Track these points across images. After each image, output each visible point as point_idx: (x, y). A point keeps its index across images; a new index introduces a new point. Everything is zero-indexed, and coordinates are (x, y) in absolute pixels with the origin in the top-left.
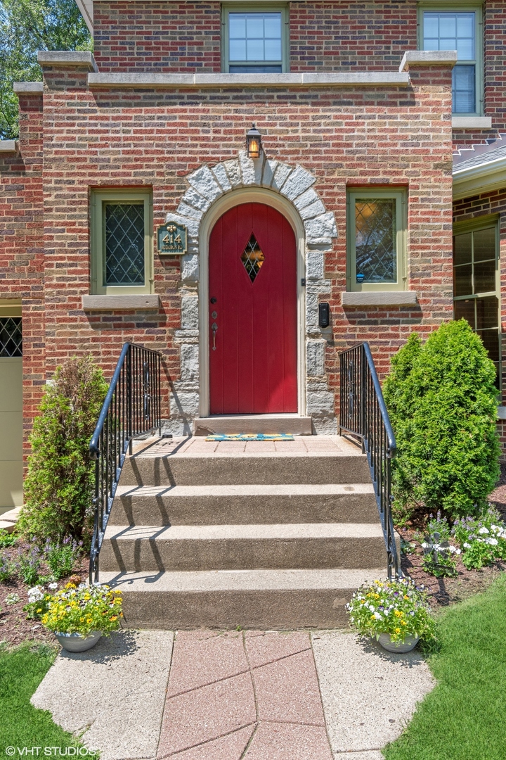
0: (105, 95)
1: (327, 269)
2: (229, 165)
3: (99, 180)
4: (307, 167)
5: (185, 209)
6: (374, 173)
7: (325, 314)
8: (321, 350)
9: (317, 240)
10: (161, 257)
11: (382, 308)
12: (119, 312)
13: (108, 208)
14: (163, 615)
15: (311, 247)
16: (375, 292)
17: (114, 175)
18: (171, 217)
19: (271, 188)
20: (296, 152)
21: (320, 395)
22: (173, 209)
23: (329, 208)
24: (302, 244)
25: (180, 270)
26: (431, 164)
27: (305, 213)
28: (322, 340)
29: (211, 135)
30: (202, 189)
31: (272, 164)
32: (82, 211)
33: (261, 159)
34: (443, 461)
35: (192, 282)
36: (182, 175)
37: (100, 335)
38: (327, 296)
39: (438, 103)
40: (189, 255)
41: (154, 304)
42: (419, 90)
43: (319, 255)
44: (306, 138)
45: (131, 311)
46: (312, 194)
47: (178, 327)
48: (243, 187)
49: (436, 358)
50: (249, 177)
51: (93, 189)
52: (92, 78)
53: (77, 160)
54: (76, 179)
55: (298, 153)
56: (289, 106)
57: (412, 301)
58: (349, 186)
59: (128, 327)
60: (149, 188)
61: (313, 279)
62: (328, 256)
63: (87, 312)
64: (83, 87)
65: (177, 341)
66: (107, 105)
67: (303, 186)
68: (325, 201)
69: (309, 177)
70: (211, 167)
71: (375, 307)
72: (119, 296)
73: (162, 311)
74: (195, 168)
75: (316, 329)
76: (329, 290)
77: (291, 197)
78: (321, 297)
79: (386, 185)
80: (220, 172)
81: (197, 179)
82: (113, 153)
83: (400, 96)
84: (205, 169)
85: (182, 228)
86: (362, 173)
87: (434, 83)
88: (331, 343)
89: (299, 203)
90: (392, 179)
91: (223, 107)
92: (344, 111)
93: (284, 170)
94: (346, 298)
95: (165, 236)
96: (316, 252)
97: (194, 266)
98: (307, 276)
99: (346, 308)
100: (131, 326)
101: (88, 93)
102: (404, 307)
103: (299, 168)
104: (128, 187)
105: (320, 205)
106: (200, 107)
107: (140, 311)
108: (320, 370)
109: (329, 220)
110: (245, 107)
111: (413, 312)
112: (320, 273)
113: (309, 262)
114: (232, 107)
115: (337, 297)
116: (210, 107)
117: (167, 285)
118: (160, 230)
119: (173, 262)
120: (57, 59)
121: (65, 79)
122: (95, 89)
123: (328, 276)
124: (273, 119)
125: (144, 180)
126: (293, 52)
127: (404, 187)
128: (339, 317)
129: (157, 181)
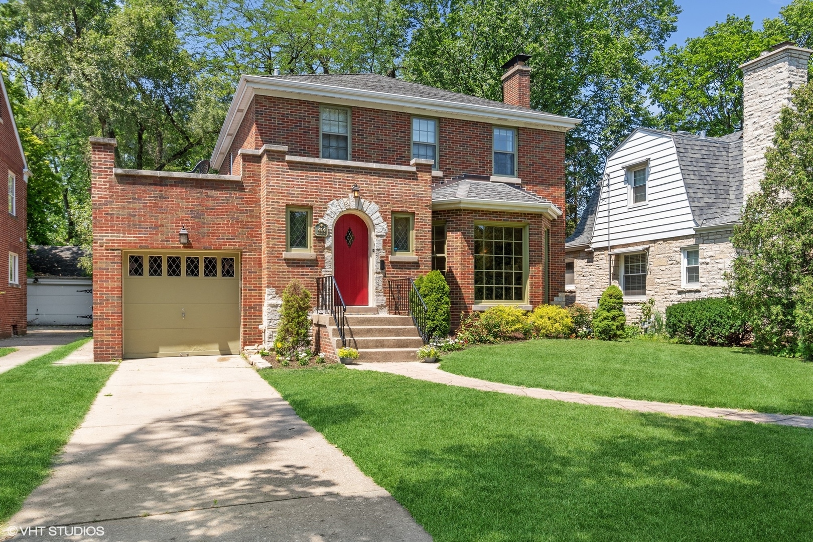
0: (293, 165)
1: (384, 246)
2: (345, 200)
3: (290, 202)
4: (376, 203)
5: (326, 217)
6: (403, 207)
7: (383, 264)
8: (381, 279)
9: (380, 234)
10: (317, 237)
11: (405, 263)
12: (299, 260)
13: (292, 213)
14: (364, 358)
15: (377, 236)
16: (401, 256)
17: (297, 200)
18: (321, 220)
19: (362, 210)
20: (372, 196)
21: (381, 298)
22: (322, 217)
23: (385, 221)
24: (373, 235)
25: (324, 243)
26: (424, 205)
27: (375, 222)
28: (381, 275)
29: (337, 186)
30: (334, 209)
31: (362, 201)
32: (283, 215)
33: (358, 198)
35: (329, 248)
36: (326, 202)
37: (290, 269)
38: (383, 257)
39: (427, 180)
40: (329, 237)
41: (314, 257)
42: (420, 174)
43: (381, 240)
44: (376, 191)
45: (304, 260)
46: (378, 214)
47: (323, 267)
48: (350, 209)
49: (430, 284)
50: (353, 204)
51: (287, 206)
52: (288, 158)
53: (281, 193)
54: (281, 201)
55: (373, 197)
56: (369, 177)
57: (416, 260)
58: (393, 212)
59: (303, 266)
60: (311, 207)
61: (378, 250)
62: (384, 240)
63: (285, 259)
64: (283, 160)
65: (323, 273)
66: (293, 169)
67: (375, 211)
68: (383, 217)
69: (377, 207)
70: (337, 200)
71: (402, 262)
72: (297, 253)
73: (317, 261)
74: (331, 200)
75: (379, 270)
76: (384, 254)
77: (370, 215)
78: (381, 257)
79: (406, 212)
80: (342, 202)
81: (332, 205)
82: (297, 191)
83: (412, 176)
84: (335, 201)
85: (326, 225)
86: (398, 207)
87: (425, 172)
88: (385, 276)
89: (373, 218)
90: (409, 210)
91: (342, 175)
92: (391, 180)
93: (367, 203)
94: (391, 258)
95: (319, 229)
96: (379, 238)
97: (330, 242)
98: (375, 248)
99: (391, 262)
100: (304, 266)
101: (285, 164)
102: (414, 263)
103: (373, 203)
104: (303, 206)
105: (381, 219)
106: (333, 174)
107: (308, 260)
108: (381, 287)
109: (384, 225)
110: (351, 175)
111: (416, 265)
112: (381, 247)
113: (376, 242)
114: (346, 175)
115: (387, 257)
116: (337, 174)
117: (319, 249)
118: (318, 225)
119: (321, 239)
120: (273, 149)
121: (276, 157)
122: (289, 162)
123: (384, 249)
124: (362, 181)
125: (310, 204)
126: (353, 131)
127: (413, 214)
128: (388, 266)
129: (315, 204)
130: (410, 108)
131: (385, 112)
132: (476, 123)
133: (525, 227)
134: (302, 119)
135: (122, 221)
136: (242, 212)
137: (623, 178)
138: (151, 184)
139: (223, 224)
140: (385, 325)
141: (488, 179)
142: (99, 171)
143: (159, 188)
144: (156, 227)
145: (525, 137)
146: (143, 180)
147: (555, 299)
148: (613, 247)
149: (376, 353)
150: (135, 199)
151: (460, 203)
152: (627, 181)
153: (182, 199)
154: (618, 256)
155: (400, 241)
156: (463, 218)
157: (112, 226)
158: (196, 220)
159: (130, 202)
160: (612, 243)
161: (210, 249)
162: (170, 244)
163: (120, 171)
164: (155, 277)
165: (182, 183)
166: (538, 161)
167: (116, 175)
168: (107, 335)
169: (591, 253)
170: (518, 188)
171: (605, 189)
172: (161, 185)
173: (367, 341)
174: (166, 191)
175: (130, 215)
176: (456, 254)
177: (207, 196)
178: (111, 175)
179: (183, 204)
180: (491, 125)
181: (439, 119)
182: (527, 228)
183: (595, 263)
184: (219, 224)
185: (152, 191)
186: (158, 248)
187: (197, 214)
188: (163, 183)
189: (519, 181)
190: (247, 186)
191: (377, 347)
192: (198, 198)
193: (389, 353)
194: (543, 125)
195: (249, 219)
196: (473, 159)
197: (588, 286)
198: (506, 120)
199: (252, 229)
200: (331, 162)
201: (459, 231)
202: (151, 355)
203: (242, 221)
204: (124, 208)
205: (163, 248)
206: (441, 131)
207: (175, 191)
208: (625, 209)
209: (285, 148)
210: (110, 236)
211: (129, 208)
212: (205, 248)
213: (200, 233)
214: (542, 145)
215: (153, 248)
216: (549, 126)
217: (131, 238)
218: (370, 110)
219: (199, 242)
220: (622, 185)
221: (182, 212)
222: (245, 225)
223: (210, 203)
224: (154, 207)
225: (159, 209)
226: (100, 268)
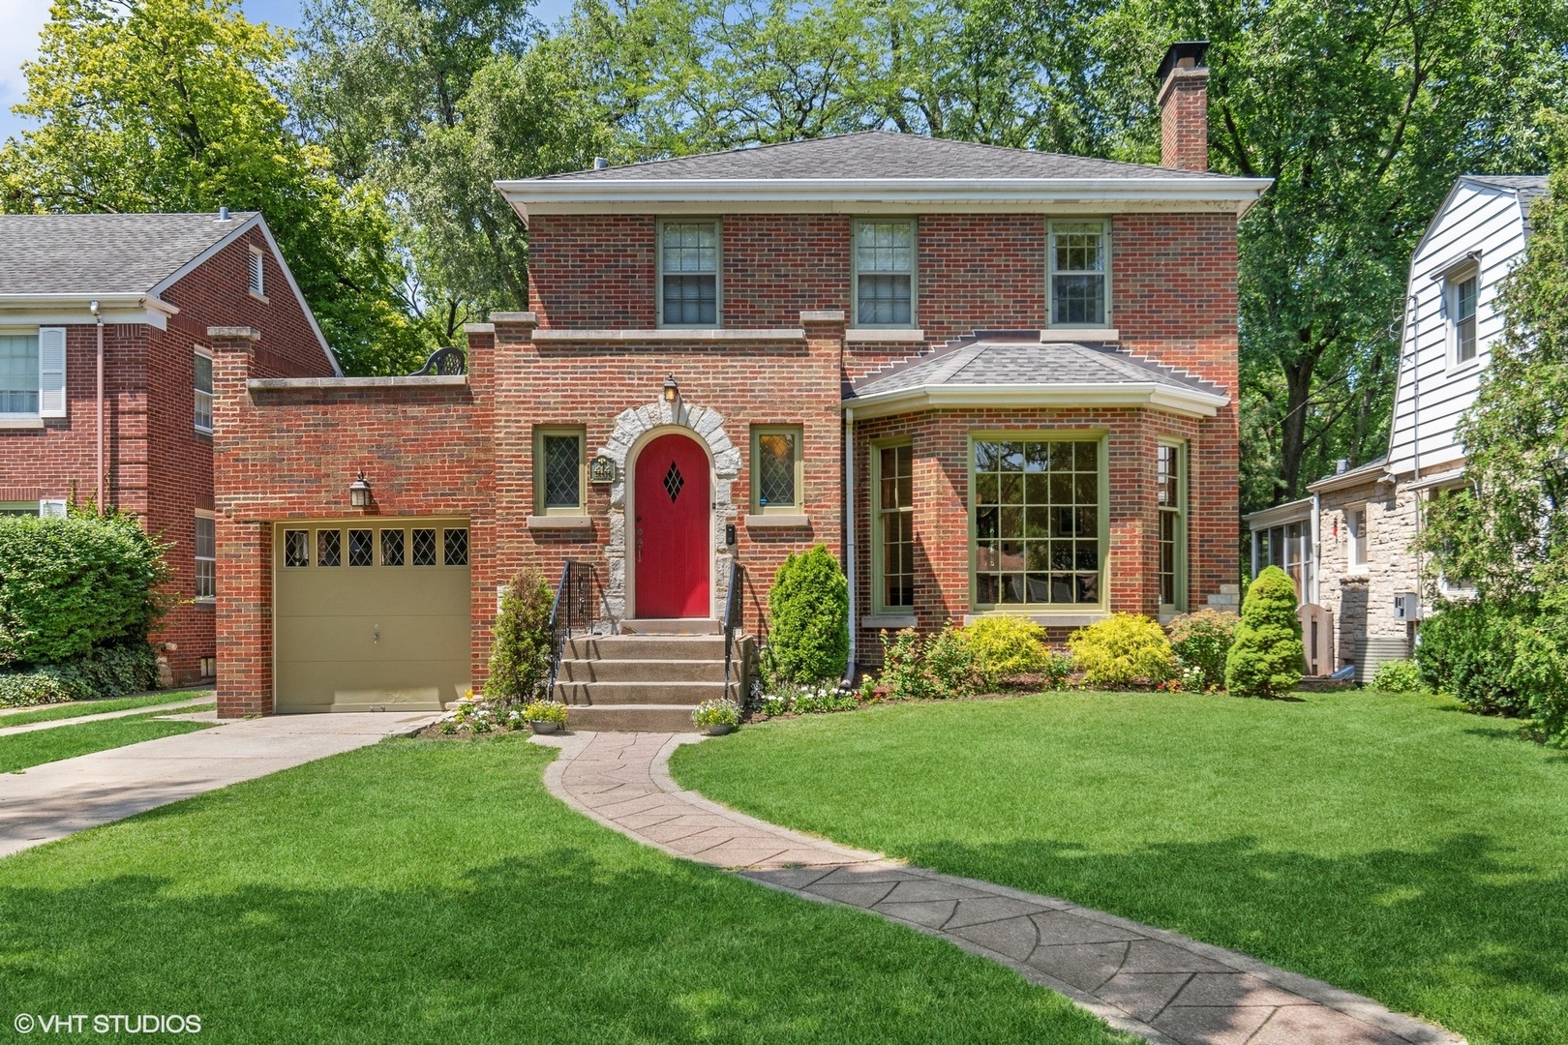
0: (546, 348)
1: (733, 495)
2: (651, 407)
3: (541, 420)
4: (717, 409)
5: (613, 444)
6: (776, 414)
7: (731, 535)
8: (728, 564)
9: (724, 471)
10: (593, 485)
11: (780, 529)
12: (557, 530)
13: (549, 440)
14: (591, 723)
15: (720, 477)
16: (775, 515)
17: (554, 415)
18: (602, 451)
19: (686, 426)
20: (708, 396)
22: (603, 444)
23: (735, 444)
24: (713, 474)
25: (609, 495)
26: (823, 406)
27: (714, 448)
28: (729, 556)
29: (636, 382)
30: (628, 427)
31: (687, 407)
32: (527, 445)
33: (677, 402)
34: (796, 648)
35: (619, 505)
36: (611, 415)
37: (542, 548)
38: (733, 518)
39: (829, 355)
40: (617, 482)
41: (587, 524)
42: (813, 344)
43: (727, 484)
44: (716, 385)
45: (568, 530)
46: (721, 432)
47: (607, 543)
48: (661, 425)
50: (667, 415)
51: (536, 427)
52: (536, 334)
53: (523, 402)
54: (522, 418)
55: (711, 397)
56: (702, 357)
57: (805, 523)
58: (753, 426)
59: (566, 542)
60: (583, 427)
61: (722, 504)
62: (734, 484)
63: (531, 530)
64: (528, 340)
65: (607, 555)
66: (548, 356)
67: (714, 426)
68: (731, 438)
69: (718, 418)
70: (635, 409)
71: (773, 528)
72: (558, 516)
73: (594, 530)
74: (622, 410)
75: (724, 546)
76: (735, 513)
77: (703, 435)
78: (728, 519)
79: (784, 425)
80: (644, 412)
81: (624, 419)
82: (553, 397)
83: (798, 349)
84: (630, 411)
85: (610, 460)
86: (763, 415)
87: (826, 337)
88: (736, 558)
89: (710, 440)
90: (789, 420)
91: (646, 358)
92: (748, 361)
93: (697, 411)
94: (751, 520)
95: (596, 468)
96: (724, 481)
97: (621, 493)
98: (717, 501)
99: (749, 529)
100: (568, 542)
101: (532, 346)
102: (799, 528)
103: (710, 410)
104: (566, 426)
105: (727, 441)
106: (627, 357)
107: (576, 530)
109: (735, 454)
110: (664, 358)
111: (806, 532)
112: (727, 498)
113: (719, 490)
114: (653, 358)
115: (742, 519)
116: (635, 358)
117: (598, 508)
118: (594, 461)
119: (602, 489)
120: (506, 320)
121: (514, 334)
122: (538, 342)
123: (733, 502)
124: (686, 367)
125: (579, 420)
126: (726, 265)
127: (800, 426)
128: (743, 535)
129: (590, 420)
130: (847, 204)
131: (794, 217)
132: (1005, 218)
133: (1101, 439)
134: (621, 252)
135: (261, 471)
136: (468, 442)
137: (1437, 304)
138: (308, 403)
139: (435, 467)
140: (678, 657)
141: (1035, 336)
142: (224, 386)
143: (321, 408)
144: (318, 478)
145: (1129, 234)
146: (296, 397)
147: (1211, 598)
148: (1423, 472)
149: (615, 713)
150: (282, 431)
151: (927, 396)
152: (1445, 310)
153: (361, 425)
155: (773, 484)
156: (941, 427)
157: (245, 481)
158: (386, 462)
159: (274, 437)
161: (411, 514)
162: (342, 508)
163: (255, 383)
164: (329, 568)
165: (361, 396)
166: (1164, 285)
167: (251, 390)
168: (238, 672)
169: (1390, 487)
170: (1112, 351)
171: (1410, 333)
172: (325, 403)
173: (611, 689)
174: (334, 413)
175: (273, 459)
176: (928, 505)
177: (405, 418)
178: (243, 391)
179: (363, 434)
180: (1042, 216)
181: (918, 217)
182: (1106, 441)
183: (1399, 511)
184: (427, 467)
185: (310, 413)
186: (320, 516)
187: (388, 451)
188: (330, 398)
189: (1113, 335)
190: (477, 393)
191: (632, 701)
192: (389, 422)
194: (1177, 203)
195: (482, 456)
196: (996, 297)
197: (1387, 567)
198: (1076, 202)
199: (486, 478)
200: (622, 334)
201: (933, 455)
202: (320, 708)
203: (469, 460)
204: (264, 448)
205: (328, 515)
206: (921, 244)
207: (349, 411)
208: (1441, 379)
209: (531, 316)
210: (242, 499)
211: (272, 448)
212: (401, 514)
213: (392, 486)
214: (1173, 247)
215: (312, 516)
216: (1192, 203)
217: (275, 500)
218: (761, 217)
219: (392, 503)
220: (1437, 320)
221: (361, 448)
222: (472, 466)
223: (410, 430)
224: (315, 442)
225: (321, 446)
226: (227, 555)
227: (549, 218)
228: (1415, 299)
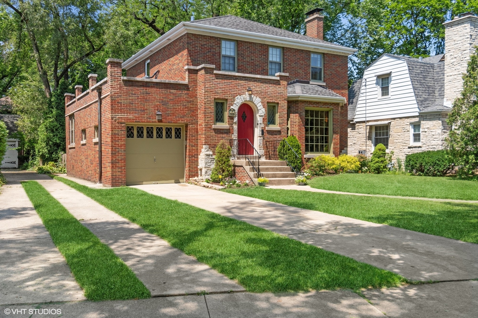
0: (218, 76)
2: (244, 95)
3: (216, 97)
4: (260, 97)
5: (234, 105)
6: (273, 100)
7: (263, 131)
8: (262, 140)
9: (261, 115)
10: (229, 117)
11: (274, 131)
12: (220, 129)
13: (217, 103)
15: (260, 116)
16: (272, 127)
17: (220, 96)
18: (232, 107)
19: (252, 102)
21: (262, 151)
22: (232, 105)
23: (264, 107)
24: (257, 115)
25: (233, 120)
26: (283, 99)
27: (259, 108)
28: (262, 138)
29: (240, 88)
30: (238, 101)
31: (253, 96)
32: (212, 104)
33: (250, 95)
34: (294, 163)
35: (235, 123)
36: (234, 97)
37: (216, 134)
39: (285, 85)
40: (235, 116)
41: (228, 128)
42: (281, 81)
44: (259, 91)
45: (223, 129)
46: (260, 104)
47: (233, 133)
48: (246, 101)
49: (291, 143)
50: (248, 99)
51: (215, 99)
52: (215, 72)
53: (212, 92)
54: (211, 96)
55: (258, 94)
56: (256, 83)
57: (279, 130)
58: (268, 102)
59: (222, 133)
60: (227, 100)
61: (260, 124)
62: (263, 118)
63: (214, 129)
64: (213, 73)
65: (233, 137)
66: (218, 78)
67: (259, 102)
69: (260, 100)
71: (272, 131)
72: (219, 125)
73: (230, 130)
74: (237, 96)
75: (261, 135)
76: (263, 126)
77: (256, 104)
78: (262, 128)
79: (274, 103)
80: (242, 97)
81: (237, 98)
82: (220, 91)
83: (277, 82)
84: (239, 96)
85: (234, 110)
86: (270, 100)
87: (284, 80)
88: (264, 139)
89: (258, 106)
90: (276, 101)
91: (242, 81)
92: (266, 85)
93: (255, 98)
94: (267, 128)
95: (231, 112)
97: (236, 120)
98: (259, 123)
99: (267, 131)
103: (258, 98)
104: (223, 99)
105: (262, 106)
106: (237, 81)
107: (225, 129)
108: (262, 145)
109: (264, 110)
110: (247, 82)
111: (280, 132)
112: (262, 122)
113: (259, 120)
114: (244, 82)
115: (265, 128)
116: (240, 81)
117: (230, 123)
118: (230, 110)
119: (231, 118)
120: (208, 67)
121: (209, 71)
122: (215, 74)
123: (263, 123)
124: (252, 85)
125: (226, 98)
126: (238, 54)
127: (278, 103)
128: (265, 133)
129: (229, 98)
130: (268, 42)
131: (255, 44)
132: (302, 51)
133: (330, 111)
134: (212, 47)
135: (126, 107)
136: (188, 102)
137: (375, 82)
138: (141, 86)
139: (178, 109)
140: (273, 165)
141: (308, 83)
142: (114, 78)
143: (145, 88)
144: (144, 110)
145: (327, 59)
146: (137, 84)
148: (368, 121)
149: (274, 180)
150: (133, 94)
151: (299, 97)
152: (377, 84)
153: (157, 94)
154: (371, 127)
155: (271, 120)
156: (300, 105)
157: (121, 110)
158: (164, 106)
159: (130, 96)
160: (368, 119)
161: (171, 123)
162: (151, 120)
163: (125, 78)
164: (140, 138)
165: (157, 85)
166: (334, 72)
167: (123, 80)
168: (118, 172)
169: (354, 124)
170: (324, 88)
171: (363, 88)
172: (146, 87)
173: (268, 174)
174: (149, 90)
175: (130, 103)
176: (295, 126)
177: (170, 93)
178: (120, 80)
179: (158, 97)
180: (310, 51)
181: (283, 48)
182: (332, 111)
183: (356, 130)
184: (176, 109)
185: (142, 90)
186: (144, 122)
187: (165, 103)
188: (147, 85)
189: (324, 84)
190: (191, 87)
191: (273, 177)
192: (165, 94)
193: (281, 180)
194: (337, 52)
195: (192, 106)
196: (300, 71)
197: (352, 144)
198: (318, 49)
199: (193, 111)
201: (297, 113)
202: (140, 183)
203: (188, 107)
204: (127, 99)
205: (147, 122)
206: (284, 55)
207: (153, 90)
208: (376, 100)
209: (213, 66)
210: (120, 115)
211: (130, 99)
212: (169, 122)
213: (166, 114)
214: (336, 63)
215: (142, 122)
216: (340, 52)
217: (131, 116)
218: (247, 42)
219: (166, 119)
220: (375, 85)
221: (157, 101)
222: (189, 109)
223: (171, 97)
224: (143, 99)
225: (146, 100)
226: (115, 134)
227: (193, 34)
228: (366, 80)
